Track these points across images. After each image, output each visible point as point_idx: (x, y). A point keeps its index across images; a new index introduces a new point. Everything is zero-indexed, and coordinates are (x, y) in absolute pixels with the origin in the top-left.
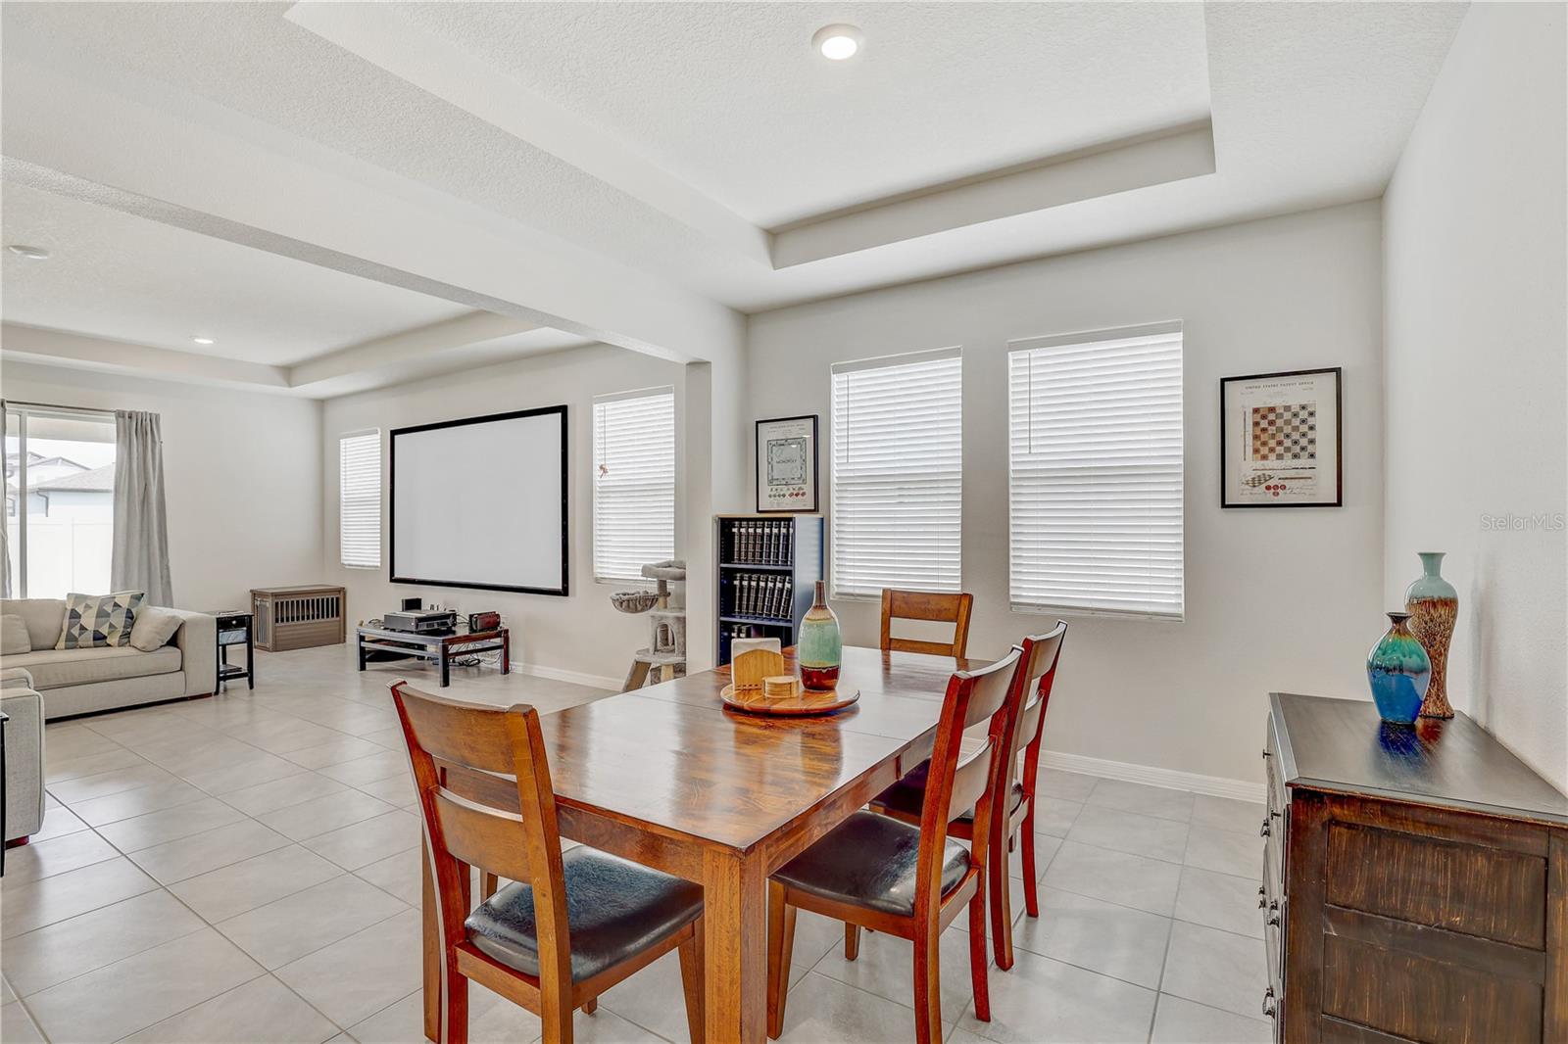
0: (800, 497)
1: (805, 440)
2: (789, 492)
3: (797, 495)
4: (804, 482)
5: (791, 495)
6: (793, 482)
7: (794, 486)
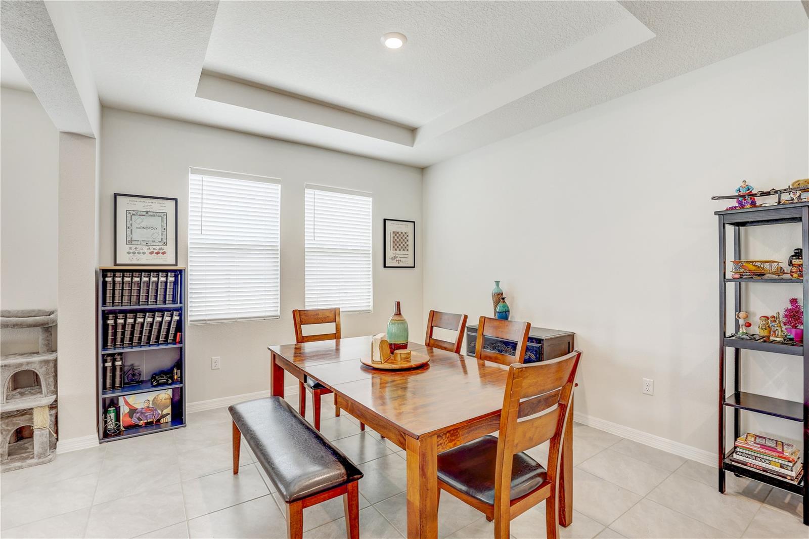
0: (160, 255)
1: (166, 214)
2: (150, 251)
3: (157, 253)
4: (165, 244)
5: (151, 253)
6: (153, 244)
7: (154, 247)
